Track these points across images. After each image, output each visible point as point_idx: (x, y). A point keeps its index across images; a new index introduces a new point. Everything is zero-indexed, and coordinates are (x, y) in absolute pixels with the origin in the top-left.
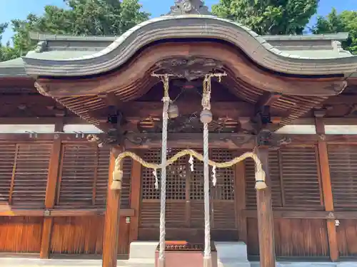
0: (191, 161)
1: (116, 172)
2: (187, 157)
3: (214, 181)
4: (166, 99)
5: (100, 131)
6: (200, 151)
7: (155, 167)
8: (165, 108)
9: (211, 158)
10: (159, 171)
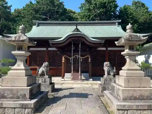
0: (77, 57)
1: (63, 59)
2: (76, 56)
3: (81, 61)
4: (72, 46)
5: (57, 50)
6: (79, 55)
7: (70, 58)
8: (72, 47)
9: (81, 56)
10: (71, 59)
